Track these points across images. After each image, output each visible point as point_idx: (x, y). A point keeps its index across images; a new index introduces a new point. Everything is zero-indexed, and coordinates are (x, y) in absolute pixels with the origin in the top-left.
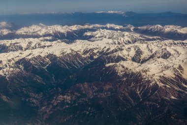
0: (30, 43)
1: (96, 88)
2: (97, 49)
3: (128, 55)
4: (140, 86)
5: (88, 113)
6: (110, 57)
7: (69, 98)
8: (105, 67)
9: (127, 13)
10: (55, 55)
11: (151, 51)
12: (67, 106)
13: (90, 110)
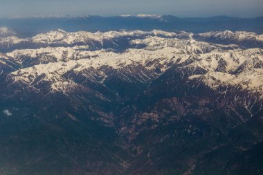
0: (65, 53)
1: (189, 104)
2: (163, 59)
3: (210, 66)
4: (247, 99)
5: (189, 131)
6: (187, 68)
7: (156, 116)
8: (189, 80)
9: (164, 17)
10: (111, 67)
11: (238, 61)
12: (156, 126)
13: (192, 128)
